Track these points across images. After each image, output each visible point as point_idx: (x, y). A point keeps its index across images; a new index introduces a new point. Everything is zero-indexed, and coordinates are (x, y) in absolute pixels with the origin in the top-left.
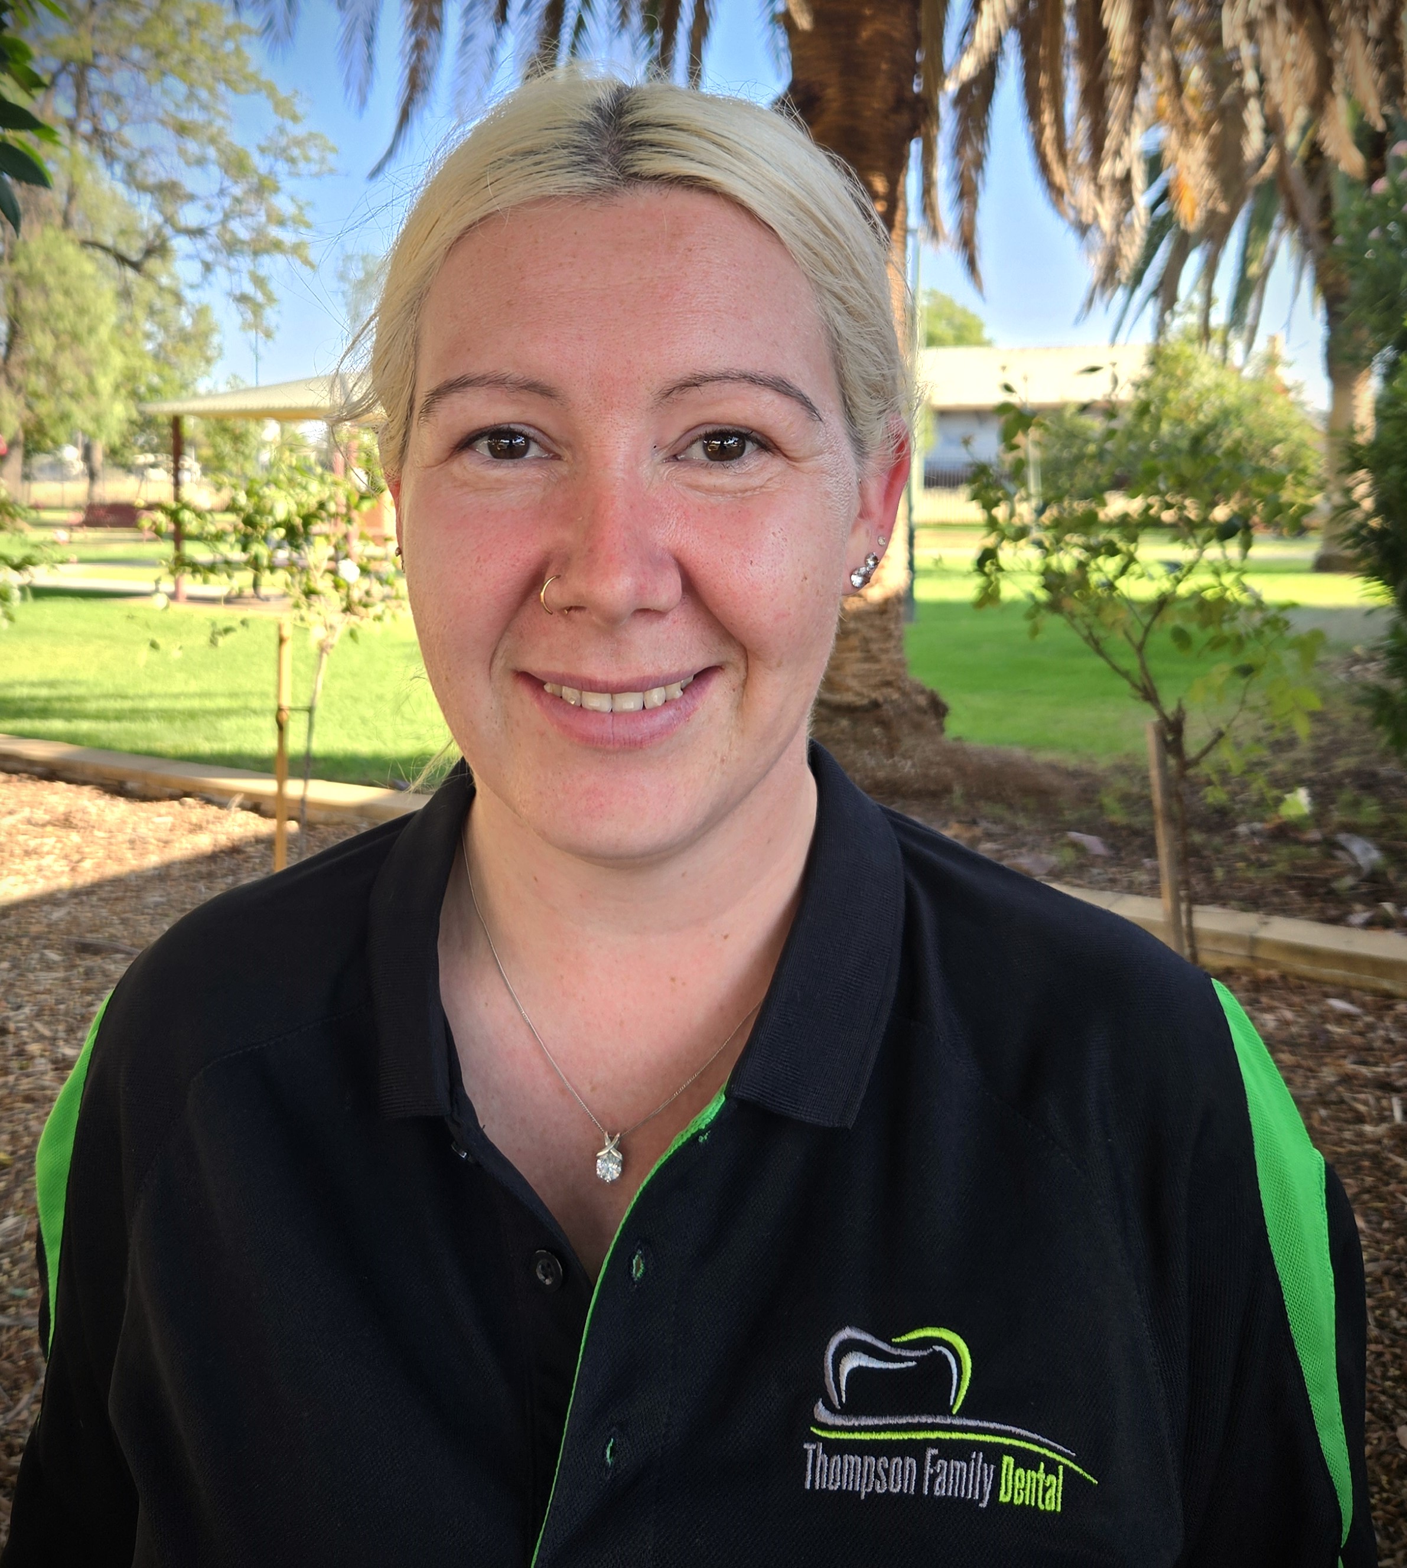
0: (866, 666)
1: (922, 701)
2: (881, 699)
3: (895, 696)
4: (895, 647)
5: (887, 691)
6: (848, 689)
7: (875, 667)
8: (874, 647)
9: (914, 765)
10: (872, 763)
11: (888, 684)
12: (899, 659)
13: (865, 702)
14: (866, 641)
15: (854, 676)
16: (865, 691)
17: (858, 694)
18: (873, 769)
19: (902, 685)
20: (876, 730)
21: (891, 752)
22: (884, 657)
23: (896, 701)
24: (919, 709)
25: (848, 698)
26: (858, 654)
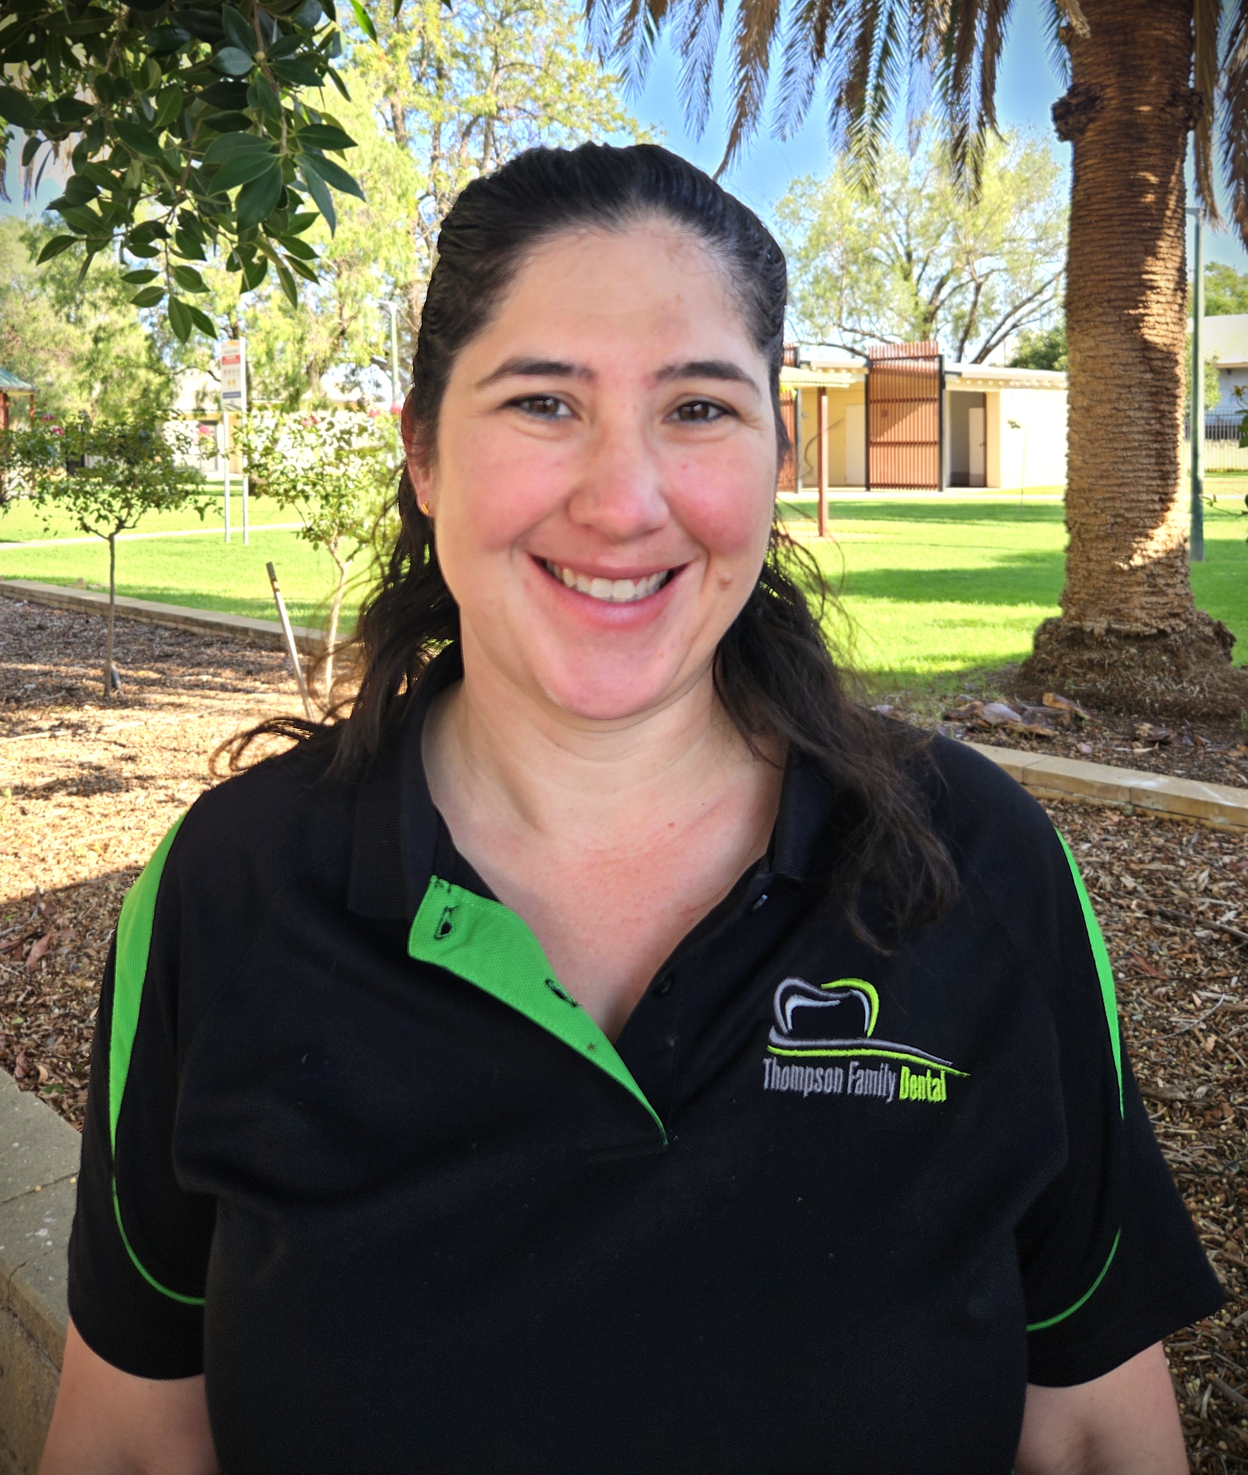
0: (1154, 599)
1: (1209, 631)
2: (1169, 630)
3: (1183, 627)
4: (1182, 582)
5: (1173, 622)
6: (1137, 620)
7: (1163, 600)
8: (1161, 581)
9: (1202, 690)
10: (1160, 688)
11: (1175, 615)
12: (1187, 594)
13: (1154, 631)
14: (1152, 575)
15: (1142, 608)
16: (1153, 622)
17: (1146, 625)
18: (1162, 693)
19: (1190, 617)
20: (1164, 658)
21: (1178, 677)
22: (1170, 591)
23: (1184, 631)
24: (1206, 639)
25: (1137, 627)
26: (1146, 589)
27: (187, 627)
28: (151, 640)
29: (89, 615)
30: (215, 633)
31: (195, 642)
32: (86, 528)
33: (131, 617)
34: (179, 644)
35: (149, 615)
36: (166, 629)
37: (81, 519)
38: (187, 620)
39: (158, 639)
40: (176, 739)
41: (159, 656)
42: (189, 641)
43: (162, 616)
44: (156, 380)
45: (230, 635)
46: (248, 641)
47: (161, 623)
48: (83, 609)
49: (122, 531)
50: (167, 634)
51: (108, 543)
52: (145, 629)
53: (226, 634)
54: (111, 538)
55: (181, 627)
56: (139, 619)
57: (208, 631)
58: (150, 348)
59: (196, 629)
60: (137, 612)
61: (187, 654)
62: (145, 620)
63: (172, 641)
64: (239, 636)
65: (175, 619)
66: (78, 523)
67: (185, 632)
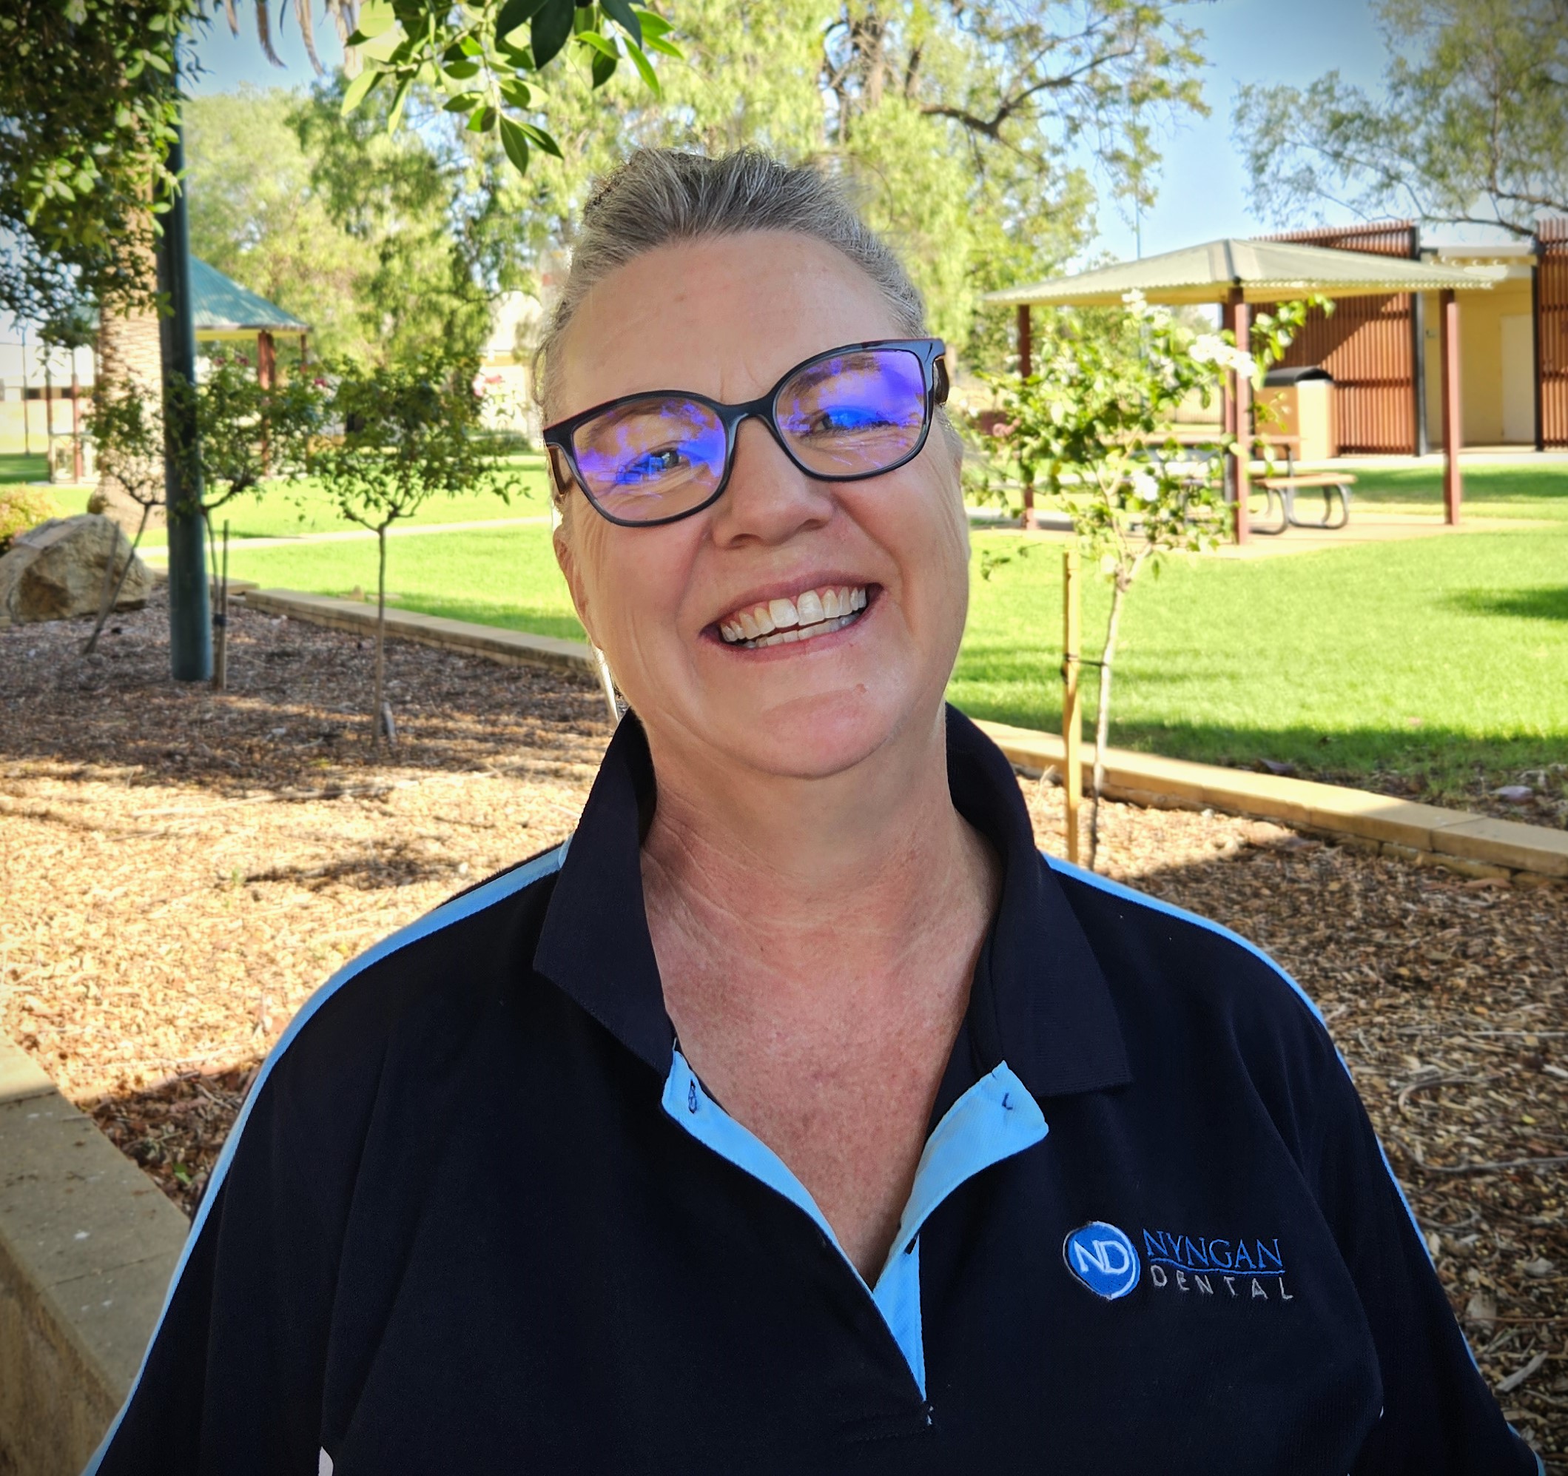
27: (488, 654)
28: (439, 671)
29: (362, 637)
30: (524, 662)
31: (497, 675)
32: (350, 516)
33: (417, 639)
34: (476, 677)
35: (439, 636)
36: (461, 656)
37: (342, 504)
38: (488, 645)
39: (448, 670)
40: (458, 805)
41: (448, 693)
42: (490, 673)
43: (456, 639)
44: (464, 309)
45: (543, 666)
46: (567, 673)
47: (455, 648)
48: (355, 628)
49: (396, 520)
50: (461, 663)
51: (377, 536)
52: (433, 656)
53: (538, 664)
54: (381, 530)
55: (481, 653)
56: (427, 642)
57: (515, 660)
58: (456, 264)
59: (499, 657)
60: (425, 632)
61: (484, 690)
62: (434, 644)
63: (468, 673)
64: (556, 668)
65: (472, 642)
66: (341, 509)
67: (485, 661)
